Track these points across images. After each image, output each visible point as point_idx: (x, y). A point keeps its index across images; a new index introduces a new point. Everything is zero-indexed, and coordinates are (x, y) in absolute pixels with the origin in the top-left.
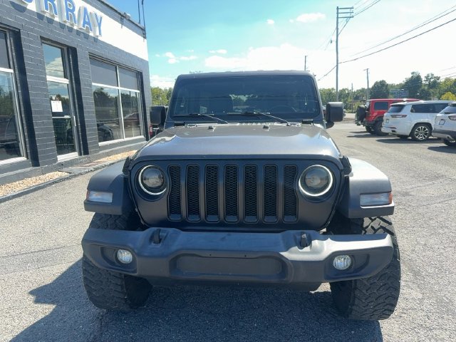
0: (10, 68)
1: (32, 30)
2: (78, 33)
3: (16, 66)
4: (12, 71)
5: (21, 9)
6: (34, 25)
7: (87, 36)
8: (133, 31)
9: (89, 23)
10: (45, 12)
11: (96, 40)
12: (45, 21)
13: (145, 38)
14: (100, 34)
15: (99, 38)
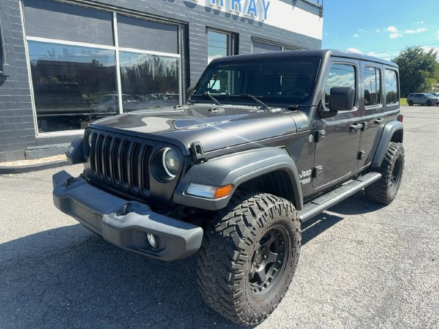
0: (178, 53)
1: (199, 22)
2: (243, 19)
3: (183, 52)
4: (179, 56)
5: (192, 6)
6: (201, 18)
7: (251, 22)
8: (307, 11)
9: (254, 10)
10: (212, 6)
11: (261, 24)
12: (212, 13)
13: (321, 16)
14: (265, 18)
15: (265, 22)
